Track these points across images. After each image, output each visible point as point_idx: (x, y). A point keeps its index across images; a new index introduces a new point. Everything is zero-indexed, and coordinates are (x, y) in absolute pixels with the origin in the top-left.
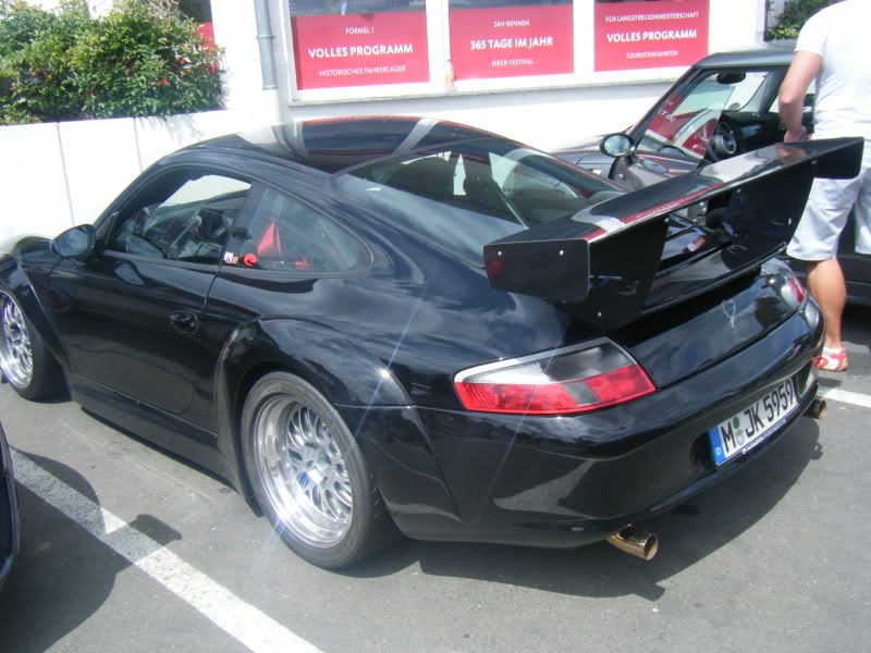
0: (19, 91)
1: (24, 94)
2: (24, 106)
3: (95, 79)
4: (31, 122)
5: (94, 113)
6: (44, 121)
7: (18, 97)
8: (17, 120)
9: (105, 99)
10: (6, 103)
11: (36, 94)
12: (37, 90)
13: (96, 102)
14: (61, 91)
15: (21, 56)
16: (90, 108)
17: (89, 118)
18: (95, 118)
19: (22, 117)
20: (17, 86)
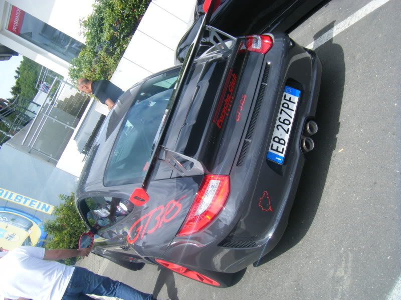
0: (118, 34)
1: (121, 34)
2: (124, 37)
3: (130, 5)
4: (131, 39)
5: (141, 16)
6: (133, 34)
7: (120, 37)
8: (127, 43)
9: (139, 7)
10: (119, 43)
11: (123, 30)
12: (122, 28)
13: (138, 11)
14: (127, 20)
15: (106, 25)
16: (138, 15)
17: (142, 18)
18: (143, 16)
19: (127, 41)
20: (116, 34)
